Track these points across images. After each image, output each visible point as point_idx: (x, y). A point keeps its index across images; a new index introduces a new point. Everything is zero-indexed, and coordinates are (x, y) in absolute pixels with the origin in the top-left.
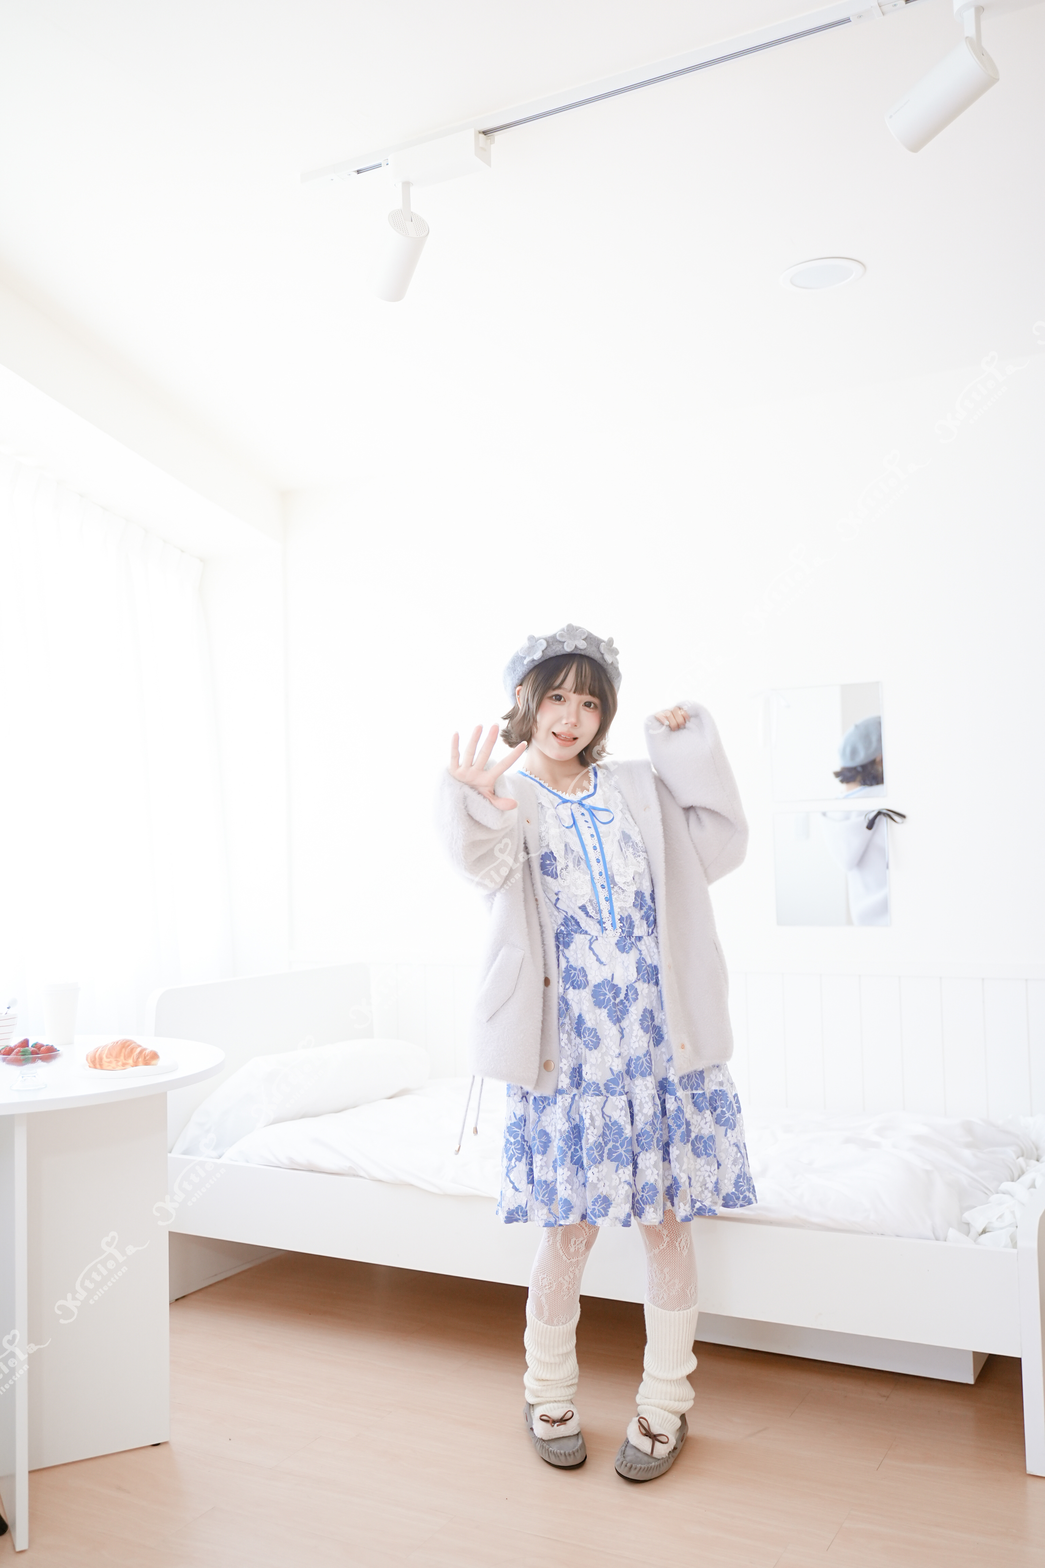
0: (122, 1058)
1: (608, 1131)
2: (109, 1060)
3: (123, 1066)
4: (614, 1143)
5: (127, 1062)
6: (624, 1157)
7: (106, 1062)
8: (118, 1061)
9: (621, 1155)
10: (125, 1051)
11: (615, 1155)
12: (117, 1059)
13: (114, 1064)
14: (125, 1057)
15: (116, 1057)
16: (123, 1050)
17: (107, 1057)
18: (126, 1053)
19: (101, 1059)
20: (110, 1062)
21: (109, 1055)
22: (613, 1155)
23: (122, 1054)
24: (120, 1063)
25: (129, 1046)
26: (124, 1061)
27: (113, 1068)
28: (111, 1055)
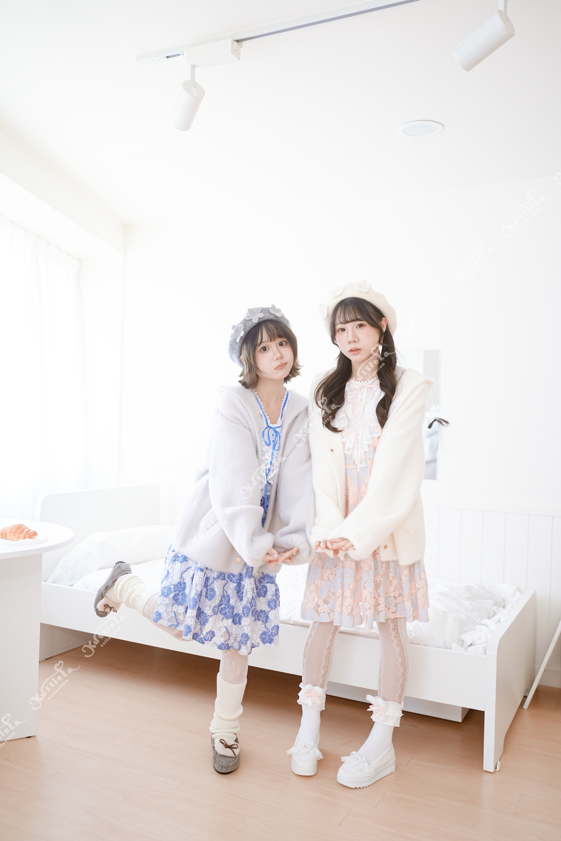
0: (17, 534)
1: (224, 599)
2: (10, 535)
3: (18, 539)
4: (225, 606)
5: (20, 536)
6: (227, 614)
7: (9, 536)
8: (15, 536)
9: (226, 612)
10: (19, 530)
11: (224, 612)
12: (15, 535)
13: (13, 537)
14: (19, 533)
15: (14, 534)
16: (18, 530)
17: (9, 533)
18: (20, 531)
19: (6, 534)
20: (11, 536)
21: (10, 532)
22: (223, 611)
23: (18, 532)
24: (16, 537)
25: (21, 528)
26: (18, 536)
27: (12, 539)
28: (11, 532)
